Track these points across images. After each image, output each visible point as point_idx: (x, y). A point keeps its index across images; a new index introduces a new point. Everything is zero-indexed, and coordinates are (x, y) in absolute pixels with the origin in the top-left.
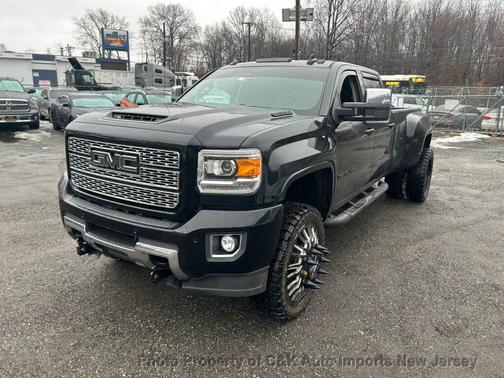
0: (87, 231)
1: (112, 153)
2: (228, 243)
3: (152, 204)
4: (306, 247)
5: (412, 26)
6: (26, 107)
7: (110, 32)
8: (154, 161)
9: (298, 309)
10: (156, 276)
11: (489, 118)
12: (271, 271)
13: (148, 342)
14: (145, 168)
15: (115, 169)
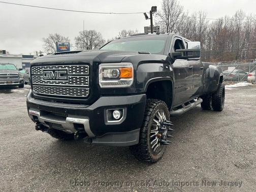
0: (40, 115)
1: (54, 71)
2: (117, 114)
3: (75, 96)
4: (160, 121)
5: (208, 36)
6: (17, 77)
7: (60, 43)
8: (76, 72)
9: (157, 157)
10: (77, 136)
11: (251, 75)
12: (141, 132)
13: (74, 176)
14: (70, 77)
15: (55, 79)
